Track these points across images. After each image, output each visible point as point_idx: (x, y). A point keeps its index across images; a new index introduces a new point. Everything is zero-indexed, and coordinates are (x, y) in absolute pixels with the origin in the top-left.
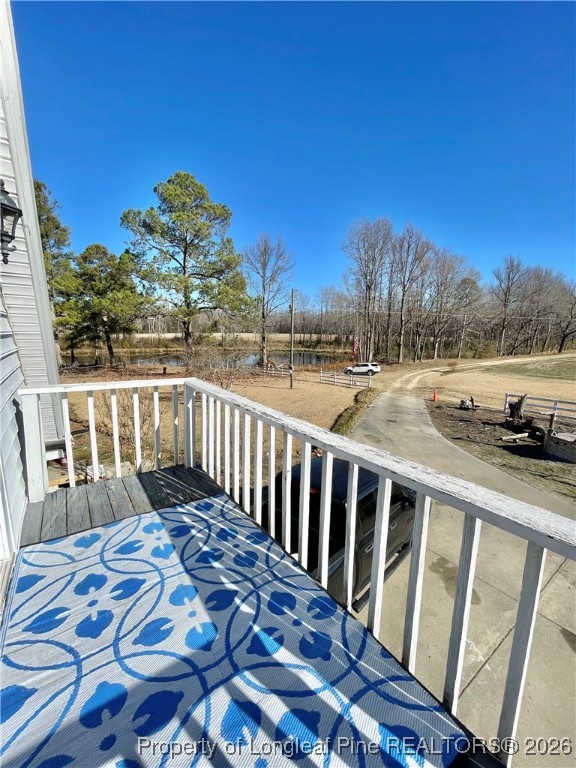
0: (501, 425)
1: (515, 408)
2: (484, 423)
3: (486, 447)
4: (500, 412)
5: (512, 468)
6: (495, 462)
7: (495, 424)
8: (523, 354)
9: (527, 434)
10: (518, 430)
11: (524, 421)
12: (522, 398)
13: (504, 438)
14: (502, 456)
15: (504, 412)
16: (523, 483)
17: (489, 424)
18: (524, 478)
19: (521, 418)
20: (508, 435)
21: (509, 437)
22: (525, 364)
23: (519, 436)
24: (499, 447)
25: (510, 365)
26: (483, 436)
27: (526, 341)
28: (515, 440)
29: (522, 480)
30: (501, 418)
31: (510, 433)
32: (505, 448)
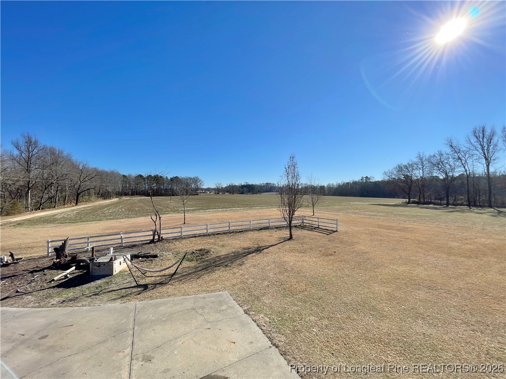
0: (50, 268)
1: (59, 251)
2: (32, 272)
3: (41, 293)
4: (44, 257)
5: (71, 300)
6: (55, 302)
7: (43, 270)
8: (49, 208)
9: (74, 268)
10: (66, 267)
11: (69, 258)
12: (65, 241)
13: (56, 278)
14: (59, 294)
15: (47, 256)
16: (85, 308)
17: (36, 271)
18: (84, 303)
19: (66, 257)
20: (58, 275)
21: (60, 275)
22: (54, 215)
23: (68, 271)
24: (54, 287)
25: (41, 218)
26: (33, 284)
27: (50, 198)
28: (66, 276)
29: (83, 306)
30: (47, 263)
31: (60, 272)
32: (59, 286)
